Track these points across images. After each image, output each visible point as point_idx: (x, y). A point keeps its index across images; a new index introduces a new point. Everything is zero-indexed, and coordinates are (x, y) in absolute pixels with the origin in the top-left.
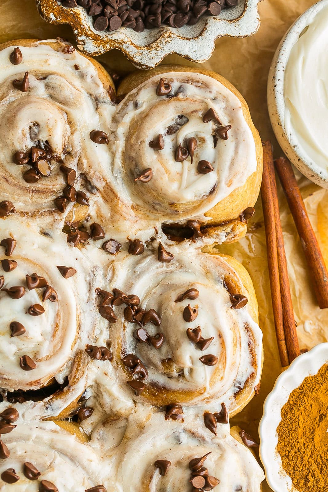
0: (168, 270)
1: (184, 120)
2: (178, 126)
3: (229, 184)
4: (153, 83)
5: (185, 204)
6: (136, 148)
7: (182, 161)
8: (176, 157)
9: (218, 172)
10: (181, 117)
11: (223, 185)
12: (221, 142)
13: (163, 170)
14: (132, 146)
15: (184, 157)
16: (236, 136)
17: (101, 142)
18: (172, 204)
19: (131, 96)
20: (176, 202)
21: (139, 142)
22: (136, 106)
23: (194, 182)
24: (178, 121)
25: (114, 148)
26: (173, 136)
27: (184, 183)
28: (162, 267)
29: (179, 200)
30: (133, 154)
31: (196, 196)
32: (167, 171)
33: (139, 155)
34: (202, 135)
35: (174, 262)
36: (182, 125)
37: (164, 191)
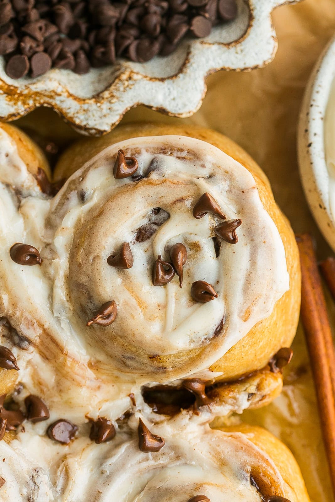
0: (158, 465)
1: (162, 216)
2: (154, 227)
3: (246, 317)
4: (107, 159)
5: (175, 356)
6: (87, 268)
7: (164, 284)
8: (155, 280)
9: (226, 298)
10: (157, 211)
11: (236, 319)
12: (226, 248)
13: (134, 302)
14: (80, 266)
15: (167, 277)
16: (251, 234)
17: (29, 263)
18: (153, 357)
19: (73, 182)
20: (159, 353)
21: (91, 257)
22: (82, 198)
23: (187, 318)
24: (154, 218)
25: (51, 271)
26: (146, 244)
27: (171, 322)
28: (147, 459)
29: (164, 350)
30: (84, 279)
31: (192, 341)
32: (141, 304)
33: (92, 279)
34: (194, 239)
35: (166, 451)
36: (159, 224)
37: (137, 338)
